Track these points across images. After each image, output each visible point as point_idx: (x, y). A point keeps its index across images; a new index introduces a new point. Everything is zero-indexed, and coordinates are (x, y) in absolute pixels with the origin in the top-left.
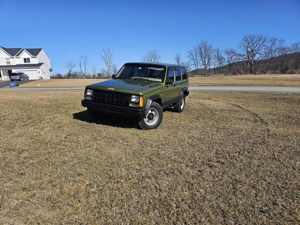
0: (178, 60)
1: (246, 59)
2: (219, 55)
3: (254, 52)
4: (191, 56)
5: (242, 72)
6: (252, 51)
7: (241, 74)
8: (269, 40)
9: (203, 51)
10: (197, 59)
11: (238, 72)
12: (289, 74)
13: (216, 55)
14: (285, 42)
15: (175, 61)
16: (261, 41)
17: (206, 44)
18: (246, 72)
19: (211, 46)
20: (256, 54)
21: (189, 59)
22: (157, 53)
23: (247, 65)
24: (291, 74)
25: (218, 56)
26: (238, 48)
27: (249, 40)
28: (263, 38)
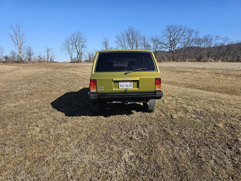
0: (106, 44)
1: (168, 47)
2: (145, 42)
3: (175, 41)
4: (119, 42)
5: (166, 59)
6: (174, 41)
7: (165, 61)
8: (187, 30)
9: (131, 36)
10: (125, 46)
11: (163, 60)
12: (203, 62)
13: (143, 42)
14: (199, 33)
15: (102, 45)
16: (181, 32)
17: (133, 30)
18: (169, 60)
19: (138, 33)
20: (177, 43)
21: (117, 45)
22: (82, 36)
23: (170, 53)
24: (205, 62)
25: (145, 44)
26: (162, 37)
27: (171, 30)
28: (183, 28)
